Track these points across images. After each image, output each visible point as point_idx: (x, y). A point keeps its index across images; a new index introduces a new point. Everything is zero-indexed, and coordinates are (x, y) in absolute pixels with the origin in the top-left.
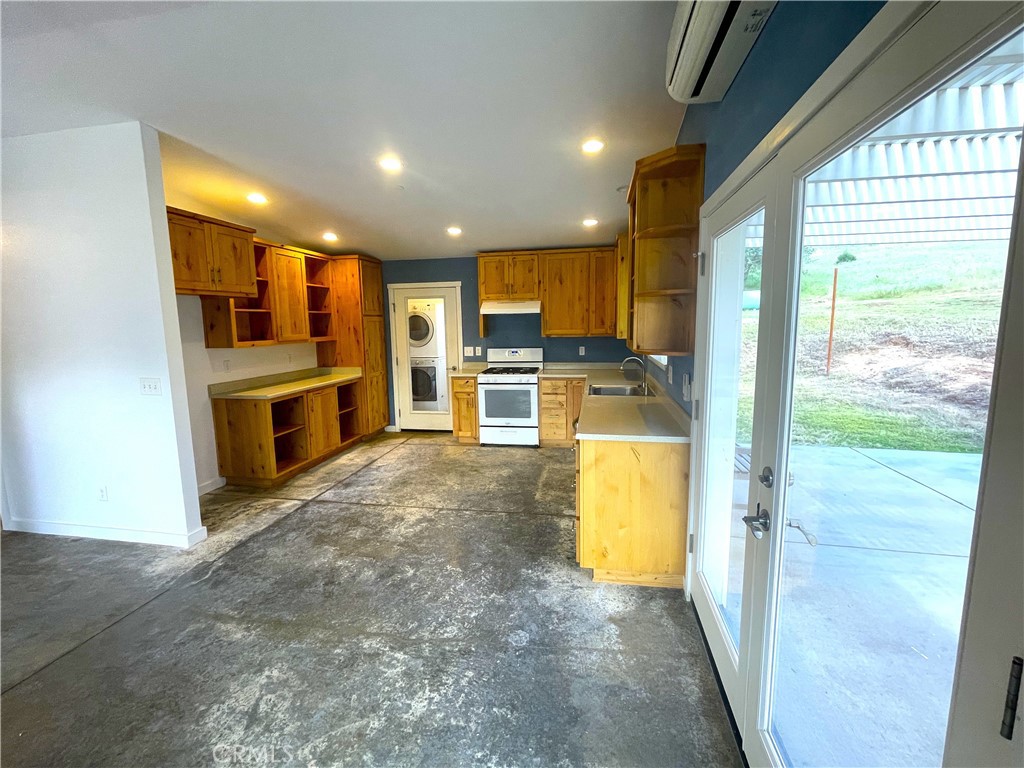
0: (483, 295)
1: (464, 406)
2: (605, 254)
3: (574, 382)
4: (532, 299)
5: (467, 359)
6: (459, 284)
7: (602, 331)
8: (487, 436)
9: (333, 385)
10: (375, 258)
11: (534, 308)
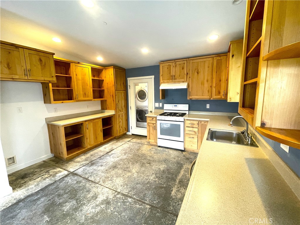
0: (161, 81)
1: (151, 128)
2: (222, 58)
3: (202, 123)
4: (183, 82)
5: (156, 108)
6: (153, 76)
7: (219, 97)
8: (160, 143)
9: (100, 118)
10: (123, 68)
11: (184, 86)
